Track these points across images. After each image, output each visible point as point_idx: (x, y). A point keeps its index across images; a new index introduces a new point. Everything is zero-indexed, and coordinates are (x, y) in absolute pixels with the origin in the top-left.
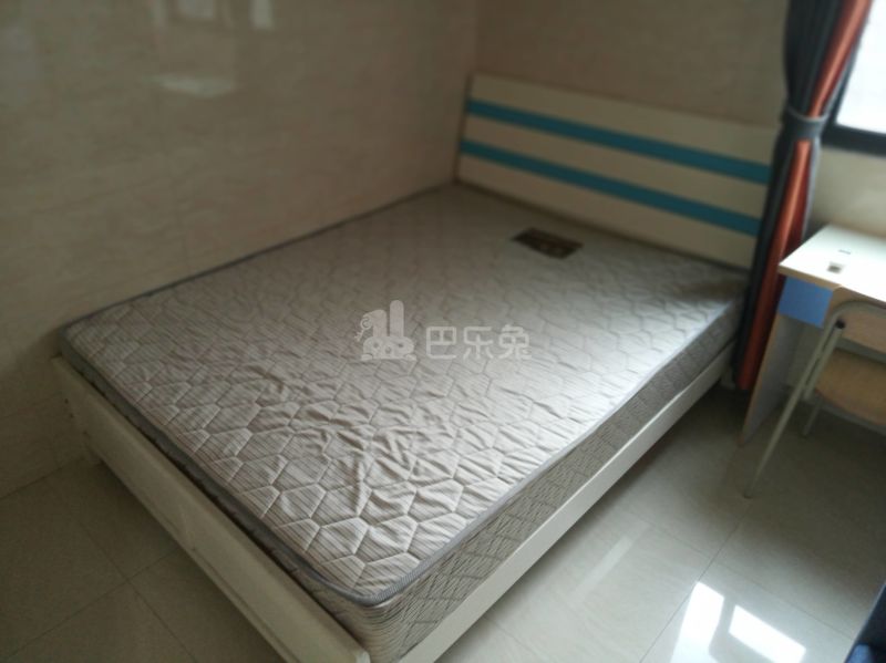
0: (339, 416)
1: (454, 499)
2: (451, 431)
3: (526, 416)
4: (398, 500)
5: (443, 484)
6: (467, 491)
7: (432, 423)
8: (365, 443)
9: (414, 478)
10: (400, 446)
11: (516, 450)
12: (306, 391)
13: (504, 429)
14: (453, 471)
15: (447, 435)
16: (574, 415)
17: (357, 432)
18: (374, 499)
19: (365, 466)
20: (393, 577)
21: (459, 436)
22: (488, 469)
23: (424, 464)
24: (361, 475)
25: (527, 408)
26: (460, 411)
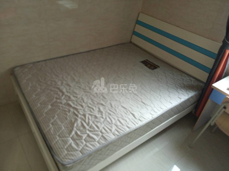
0: (75, 107)
1: (98, 137)
2: (104, 117)
3: (126, 116)
4: (82, 135)
5: (96, 133)
6: (102, 136)
7: (100, 113)
8: (80, 116)
9: (89, 129)
10: (89, 119)
11: (120, 126)
12: (69, 97)
13: (119, 119)
14: (101, 128)
16: (141, 119)
17: (78, 112)
18: (76, 133)
19: (77, 123)
20: (73, 158)
21: (106, 118)
22: (111, 130)
23: (93, 125)
24: (75, 125)
25: (128, 114)
26: (109, 111)
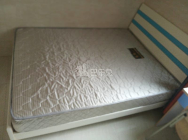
0: (49, 73)
1: (54, 105)
2: (69, 89)
3: (89, 94)
4: (42, 99)
6: (58, 105)
7: (67, 84)
8: (48, 81)
9: (51, 95)
10: (55, 86)
11: (79, 101)
12: (48, 63)
13: (81, 94)
14: (60, 98)
15: (67, 89)
16: (101, 100)
17: (49, 78)
18: (38, 96)
19: (43, 87)
20: (24, 116)
21: (70, 91)
22: (68, 102)
23: (56, 93)
24: (41, 89)
25: (91, 92)
26: (75, 85)
